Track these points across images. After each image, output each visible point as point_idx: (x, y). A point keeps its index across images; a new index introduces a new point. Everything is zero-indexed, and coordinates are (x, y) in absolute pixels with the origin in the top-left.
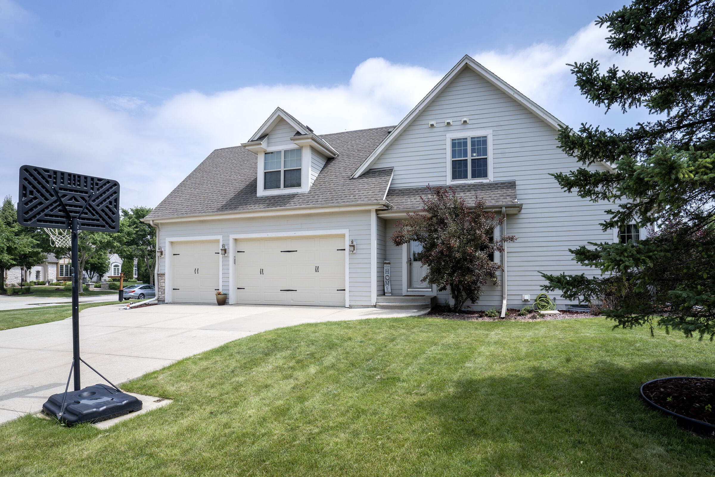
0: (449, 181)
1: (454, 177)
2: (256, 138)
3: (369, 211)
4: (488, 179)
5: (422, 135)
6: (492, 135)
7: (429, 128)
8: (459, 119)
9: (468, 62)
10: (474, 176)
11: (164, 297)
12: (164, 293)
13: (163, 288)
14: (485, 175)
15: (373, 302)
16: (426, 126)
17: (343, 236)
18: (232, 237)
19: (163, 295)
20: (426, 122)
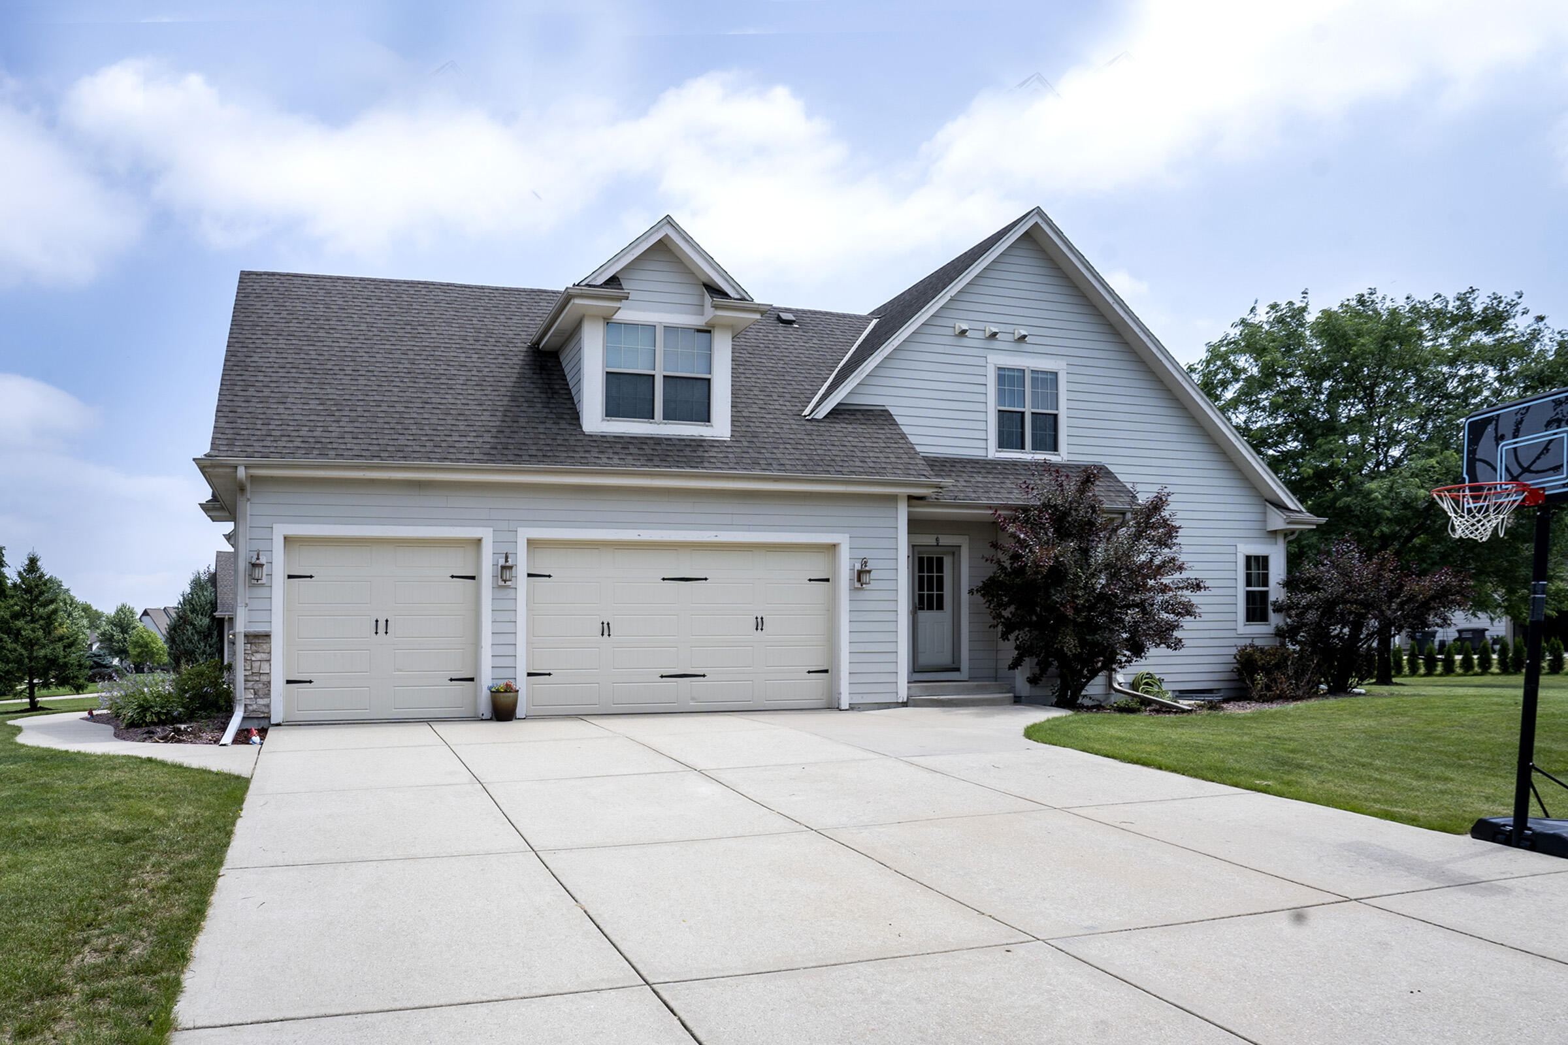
0: (993, 453)
1: (1003, 444)
2: (601, 280)
3: (893, 498)
4: (1059, 455)
5: (941, 349)
6: (1065, 372)
7: (956, 335)
8: (1010, 329)
9: (1040, 221)
10: (1036, 447)
11: (268, 706)
12: (268, 695)
13: (264, 678)
14: (1055, 448)
15: (903, 696)
16: (950, 331)
17: (832, 549)
18: (526, 533)
19: (261, 702)
20: (950, 323)
